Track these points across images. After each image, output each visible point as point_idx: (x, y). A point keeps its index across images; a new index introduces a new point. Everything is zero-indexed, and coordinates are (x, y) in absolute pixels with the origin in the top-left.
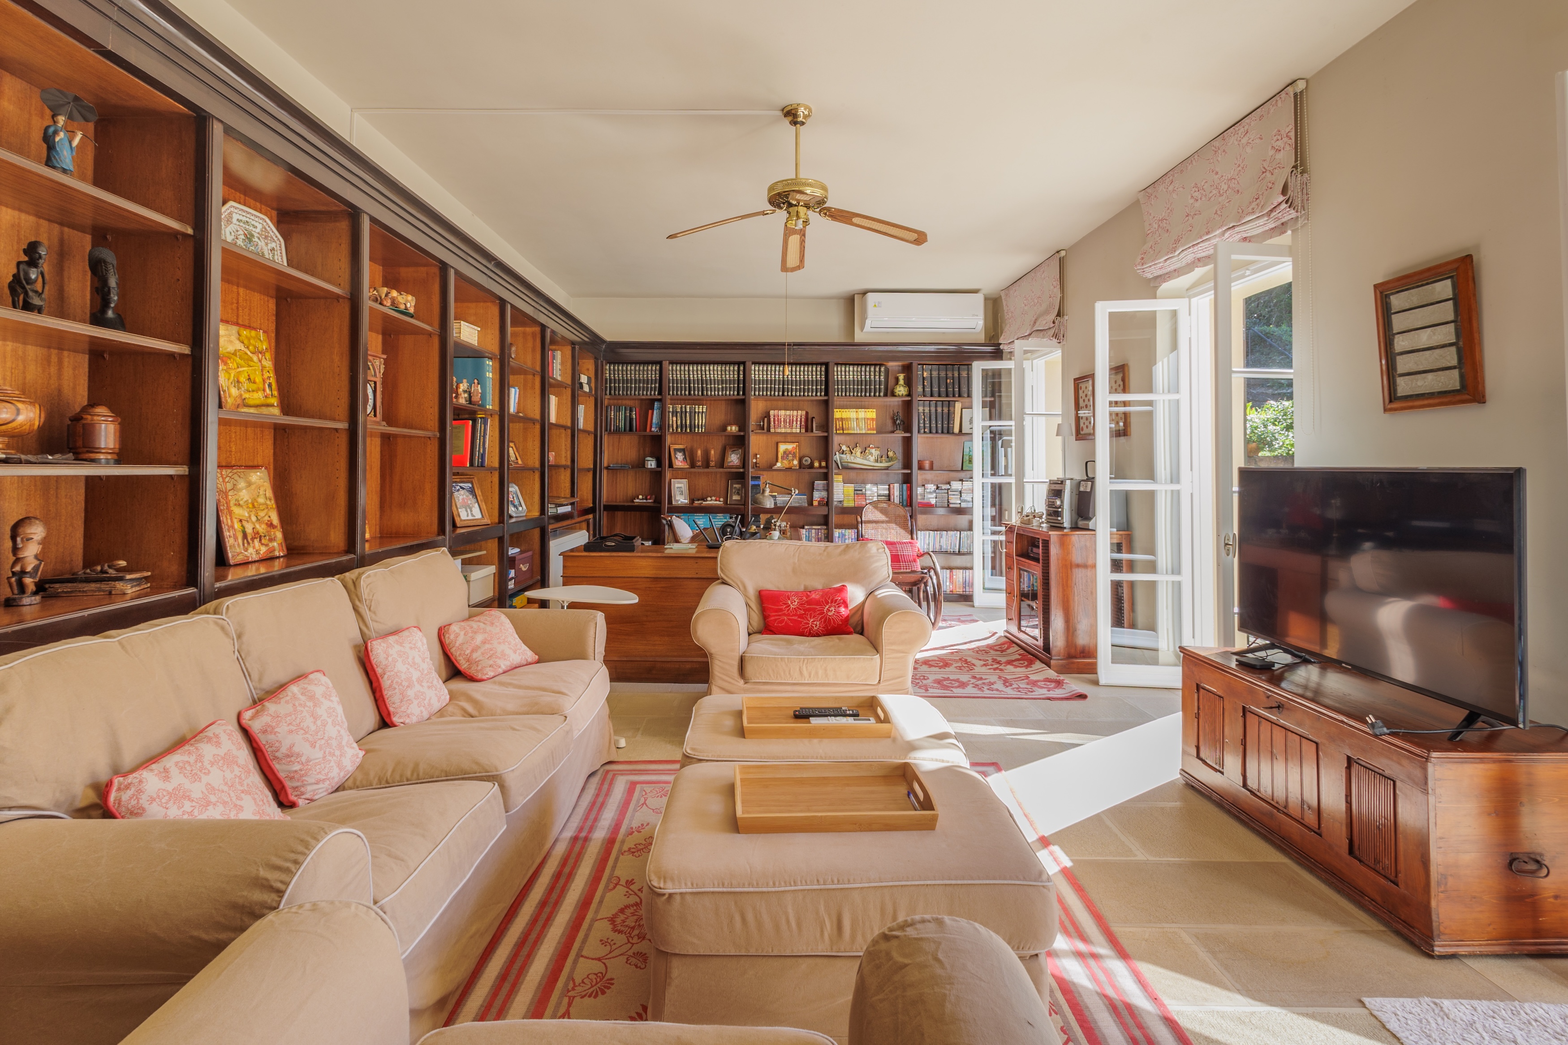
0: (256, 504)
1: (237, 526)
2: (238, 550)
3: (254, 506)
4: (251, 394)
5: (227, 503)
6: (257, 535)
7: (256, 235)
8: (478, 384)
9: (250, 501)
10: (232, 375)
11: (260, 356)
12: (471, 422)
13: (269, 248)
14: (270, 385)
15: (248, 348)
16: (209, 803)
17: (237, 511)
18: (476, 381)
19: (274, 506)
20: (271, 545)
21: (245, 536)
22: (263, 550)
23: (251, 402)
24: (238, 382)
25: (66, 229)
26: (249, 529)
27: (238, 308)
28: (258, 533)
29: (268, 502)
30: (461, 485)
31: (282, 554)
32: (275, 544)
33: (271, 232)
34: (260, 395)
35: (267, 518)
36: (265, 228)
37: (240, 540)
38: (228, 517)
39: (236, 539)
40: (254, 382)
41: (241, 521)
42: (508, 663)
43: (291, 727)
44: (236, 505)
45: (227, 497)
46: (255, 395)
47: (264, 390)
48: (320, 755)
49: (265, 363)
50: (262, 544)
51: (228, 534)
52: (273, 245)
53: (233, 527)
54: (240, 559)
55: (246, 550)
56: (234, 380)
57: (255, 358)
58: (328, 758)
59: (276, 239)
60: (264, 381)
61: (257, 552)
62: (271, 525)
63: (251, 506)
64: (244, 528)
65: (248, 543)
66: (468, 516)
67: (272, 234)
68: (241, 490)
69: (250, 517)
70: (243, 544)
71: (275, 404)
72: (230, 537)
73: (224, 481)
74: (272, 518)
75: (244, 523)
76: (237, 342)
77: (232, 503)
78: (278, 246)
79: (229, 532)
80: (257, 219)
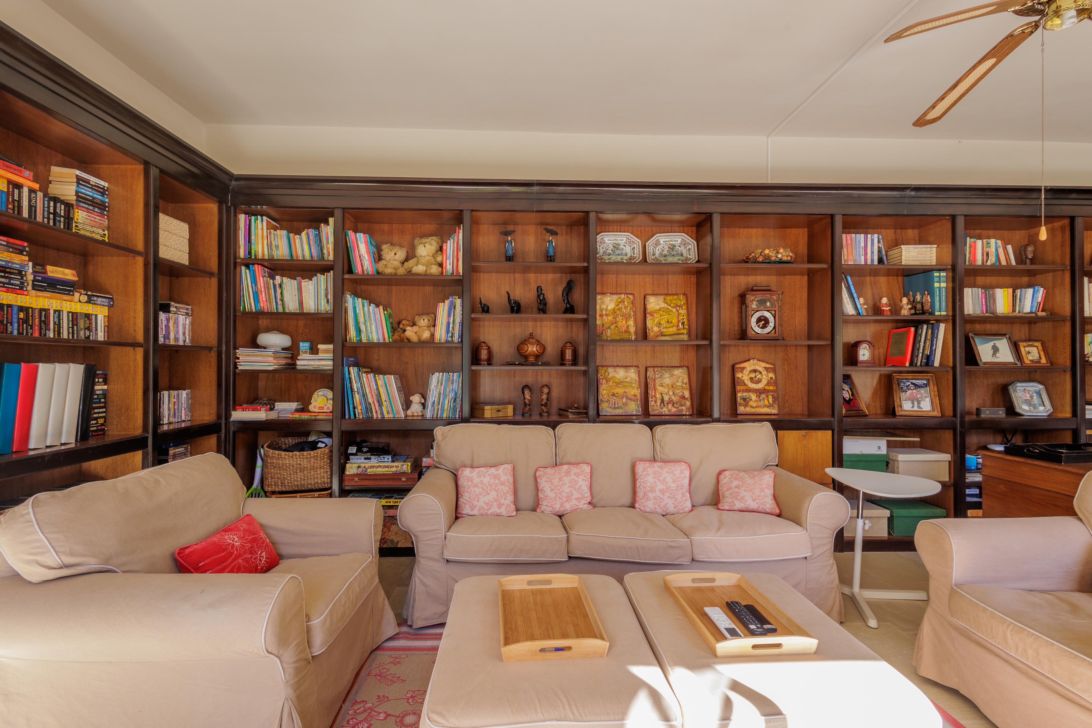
0: (674, 386)
1: (658, 396)
2: (656, 408)
3: (673, 387)
4: (667, 329)
5: (654, 384)
6: (670, 401)
7: (677, 245)
8: (928, 294)
9: (671, 384)
10: (656, 321)
11: (678, 308)
12: (913, 329)
13: (687, 249)
14: (683, 323)
15: (670, 305)
16: (477, 486)
17: (660, 389)
18: (926, 293)
19: (688, 388)
20: (680, 408)
21: (662, 401)
22: (674, 410)
23: (667, 333)
24: (660, 324)
25: (573, 275)
26: (666, 398)
27: (668, 286)
28: (672, 401)
29: (684, 385)
30: (913, 381)
31: (688, 414)
32: (684, 408)
33: (687, 240)
34: (674, 329)
35: (681, 394)
36: (684, 240)
37: (659, 403)
38: (653, 391)
39: (656, 402)
40: (671, 323)
41: (662, 394)
42: (743, 506)
43: (548, 480)
44: (660, 385)
45: (655, 381)
46: (671, 329)
47: (678, 326)
48: (554, 496)
49: (681, 311)
50: (674, 407)
51: (651, 399)
52: (690, 247)
53: (655, 396)
54: (656, 412)
55: (662, 408)
56: (657, 323)
57: (674, 310)
58: (557, 498)
59: (691, 243)
60: (679, 321)
61: (669, 410)
62: (683, 397)
63: (670, 387)
64: (663, 397)
65: (664, 405)
66: (913, 407)
67: (688, 241)
68: (665, 378)
69: (668, 392)
70: (660, 405)
71: (685, 333)
72: (652, 401)
73: (654, 373)
74: (685, 394)
75: (663, 395)
76: (663, 303)
77: (657, 385)
78: (693, 247)
79: (652, 398)
80: (677, 237)
